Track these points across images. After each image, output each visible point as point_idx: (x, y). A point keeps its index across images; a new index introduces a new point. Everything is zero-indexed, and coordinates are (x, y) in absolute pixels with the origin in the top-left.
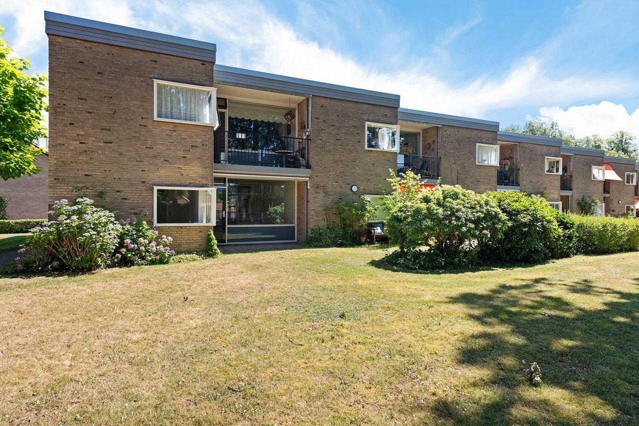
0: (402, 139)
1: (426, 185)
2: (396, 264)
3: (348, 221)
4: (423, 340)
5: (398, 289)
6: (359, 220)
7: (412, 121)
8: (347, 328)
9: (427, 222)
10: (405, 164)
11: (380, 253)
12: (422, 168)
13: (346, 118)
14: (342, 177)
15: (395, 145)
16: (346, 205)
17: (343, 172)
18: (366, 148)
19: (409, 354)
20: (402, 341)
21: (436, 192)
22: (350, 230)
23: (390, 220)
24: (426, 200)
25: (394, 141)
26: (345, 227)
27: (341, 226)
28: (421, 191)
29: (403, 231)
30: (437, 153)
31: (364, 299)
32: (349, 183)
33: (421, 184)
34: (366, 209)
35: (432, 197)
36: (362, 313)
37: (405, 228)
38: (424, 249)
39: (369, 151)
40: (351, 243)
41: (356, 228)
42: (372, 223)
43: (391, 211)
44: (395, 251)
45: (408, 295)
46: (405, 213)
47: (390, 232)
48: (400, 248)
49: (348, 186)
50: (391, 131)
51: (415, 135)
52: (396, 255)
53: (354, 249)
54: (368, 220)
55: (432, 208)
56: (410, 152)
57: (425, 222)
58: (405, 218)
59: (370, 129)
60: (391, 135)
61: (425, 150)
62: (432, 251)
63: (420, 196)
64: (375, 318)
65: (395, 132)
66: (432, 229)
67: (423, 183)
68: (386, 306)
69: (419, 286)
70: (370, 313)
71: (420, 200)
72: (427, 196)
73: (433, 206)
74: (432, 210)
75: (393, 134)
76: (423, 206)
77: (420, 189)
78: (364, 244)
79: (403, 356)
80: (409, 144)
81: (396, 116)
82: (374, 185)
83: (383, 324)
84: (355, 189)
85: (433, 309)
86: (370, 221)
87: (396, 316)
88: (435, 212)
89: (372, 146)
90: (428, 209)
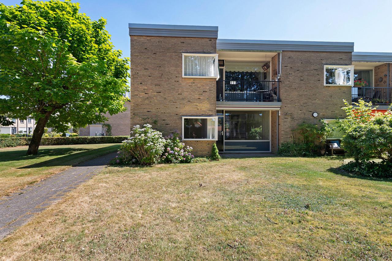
0: (356, 76)
1: (378, 111)
2: (352, 172)
3: (310, 139)
4: (378, 233)
5: (354, 191)
6: (319, 138)
7: (365, 61)
8: (311, 216)
9: (380, 139)
10: (359, 95)
11: (337, 163)
12: (375, 97)
13: (308, 64)
14: (305, 107)
15: (349, 80)
16: (309, 127)
17: (306, 103)
18: (325, 84)
19: (365, 242)
20: (359, 231)
21: (388, 116)
22: (312, 145)
23: (346, 138)
24: (380, 122)
25: (349, 78)
26: (307, 142)
27: (305, 142)
28: (374, 116)
29: (357, 146)
30: (389, 84)
31: (324, 196)
32: (311, 110)
33: (373, 109)
34: (325, 130)
35: (385, 120)
36: (323, 207)
37: (359, 144)
38: (378, 161)
39: (327, 86)
40: (312, 154)
41: (317, 143)
42: (330, 140)
43: (346, 131)
44: (351, 162)
45: (363, 196)
46: (359, 132)
47: (346, 147)
48: (355, 159)
49: (310, 113)
50: (346, 71)
51: (368, 72)
52: (351, 165)
53: (316, 159)
54: (327, 137)
55: (385, 129)
56: (364, 85)
57: (378, 140)
58: (360, 137)
59: (327, 70)
60: (346, 73)
61: (377, 83)
62: (385, 163)
63: (373, 119)
64: (335, 211)
65: (350, 71)
66: (385, 145)
67: (375, 109)
68: (343, 203)
69: (373, 190)
70: (330, 207)
71: (373, 123)
72: (380, 119)
73: (386, 127)
74: (385, 130)
75: (348, 73)
76: (377, 127)
77: (372, 114)
78: (323, 155)
79: (360, 243)
80: (362, 79)
81: (351, 59)
82: (332, 112)
83: (341, 216)
84: (315, 115)
85: (387, 209)
86: (328, 139)
87: (352, 211)
88: (388, 132)
89: (330, 83)
90: (381, 129)
